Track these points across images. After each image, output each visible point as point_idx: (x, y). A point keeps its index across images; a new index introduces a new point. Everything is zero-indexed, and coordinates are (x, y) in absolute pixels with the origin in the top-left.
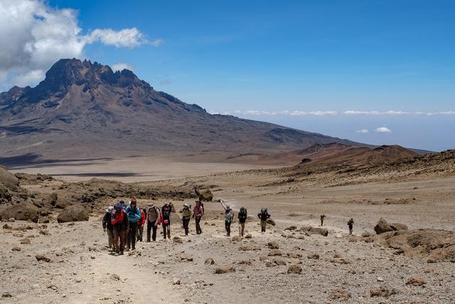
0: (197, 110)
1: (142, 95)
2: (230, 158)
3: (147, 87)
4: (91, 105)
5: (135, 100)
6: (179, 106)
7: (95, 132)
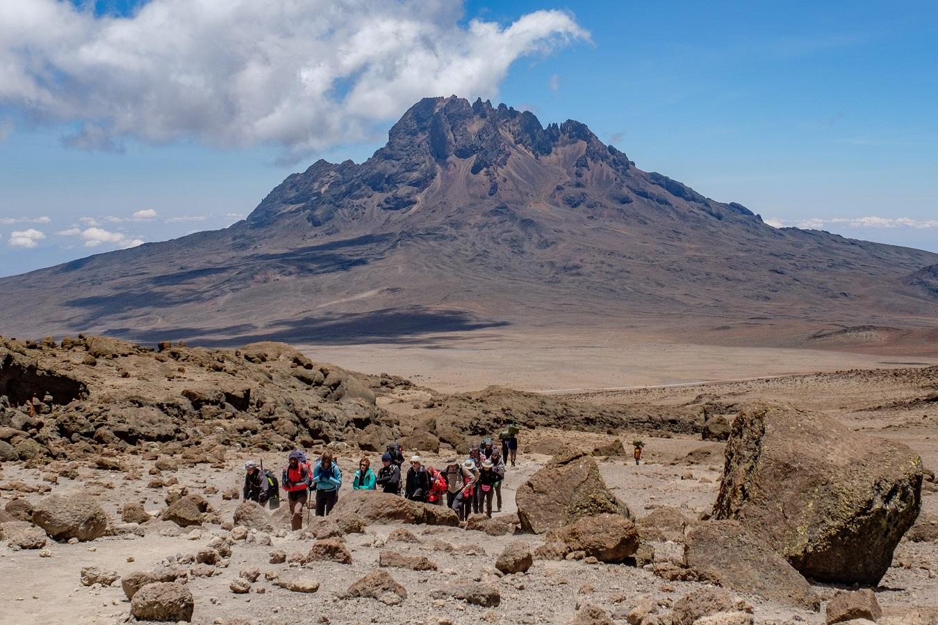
0: (741, 217)
1: (609, 181)
2: (815, 337)
3: (620, 162)
4: (491, 203)
5: (593, 193)
6: (695, 207)
7: (499, 269)
